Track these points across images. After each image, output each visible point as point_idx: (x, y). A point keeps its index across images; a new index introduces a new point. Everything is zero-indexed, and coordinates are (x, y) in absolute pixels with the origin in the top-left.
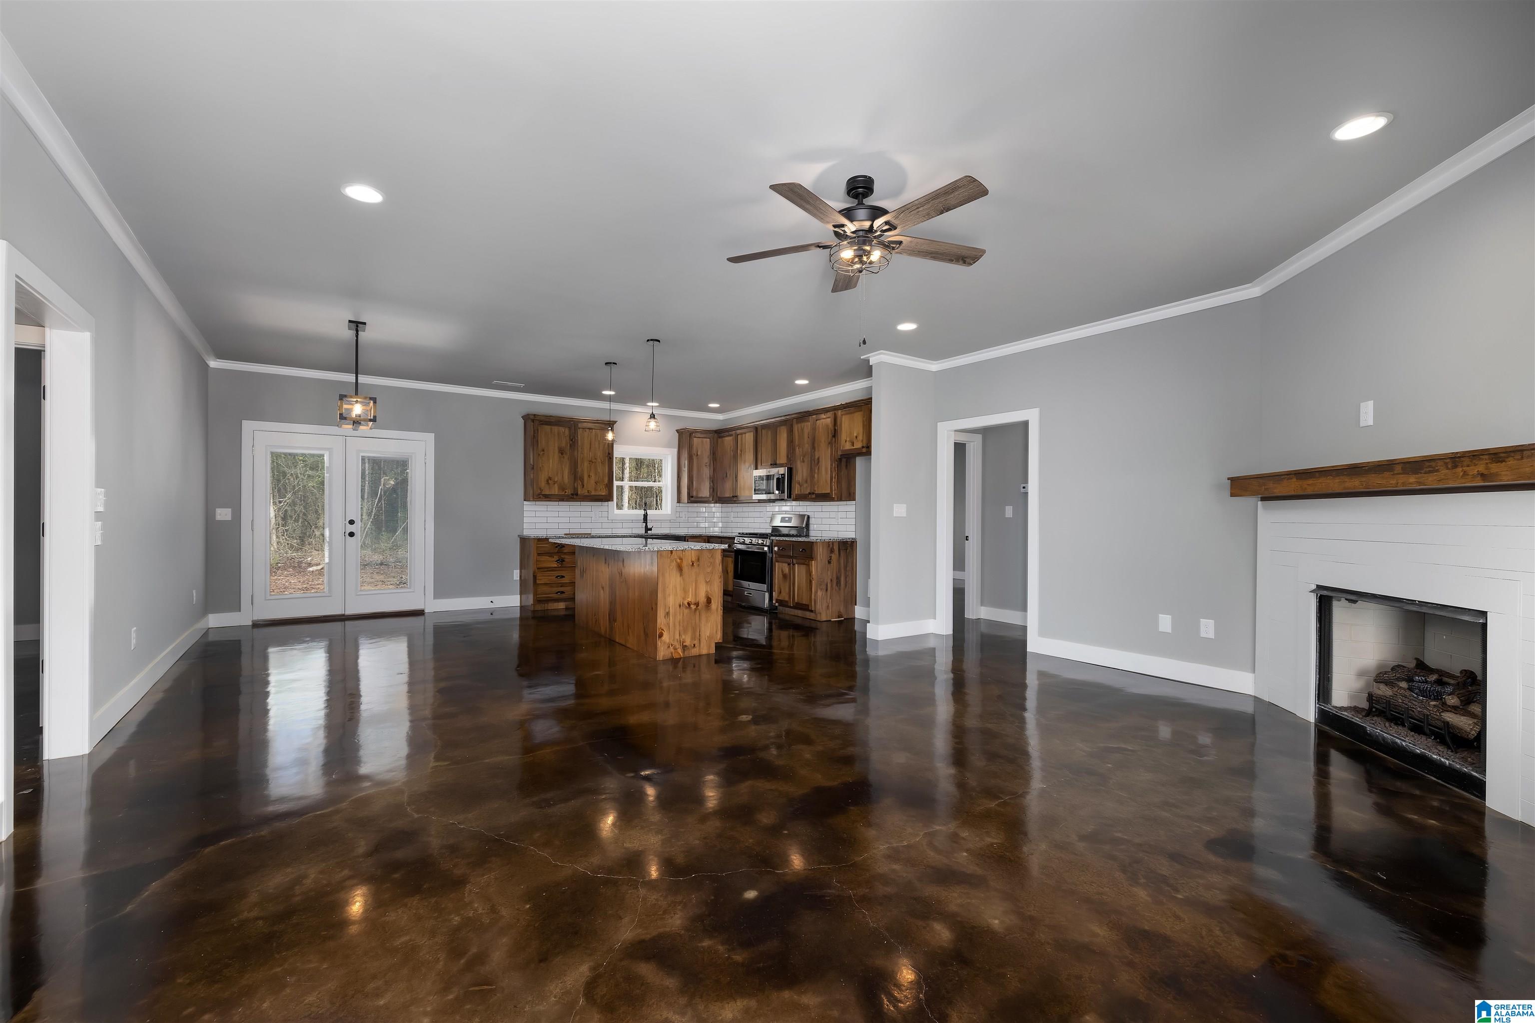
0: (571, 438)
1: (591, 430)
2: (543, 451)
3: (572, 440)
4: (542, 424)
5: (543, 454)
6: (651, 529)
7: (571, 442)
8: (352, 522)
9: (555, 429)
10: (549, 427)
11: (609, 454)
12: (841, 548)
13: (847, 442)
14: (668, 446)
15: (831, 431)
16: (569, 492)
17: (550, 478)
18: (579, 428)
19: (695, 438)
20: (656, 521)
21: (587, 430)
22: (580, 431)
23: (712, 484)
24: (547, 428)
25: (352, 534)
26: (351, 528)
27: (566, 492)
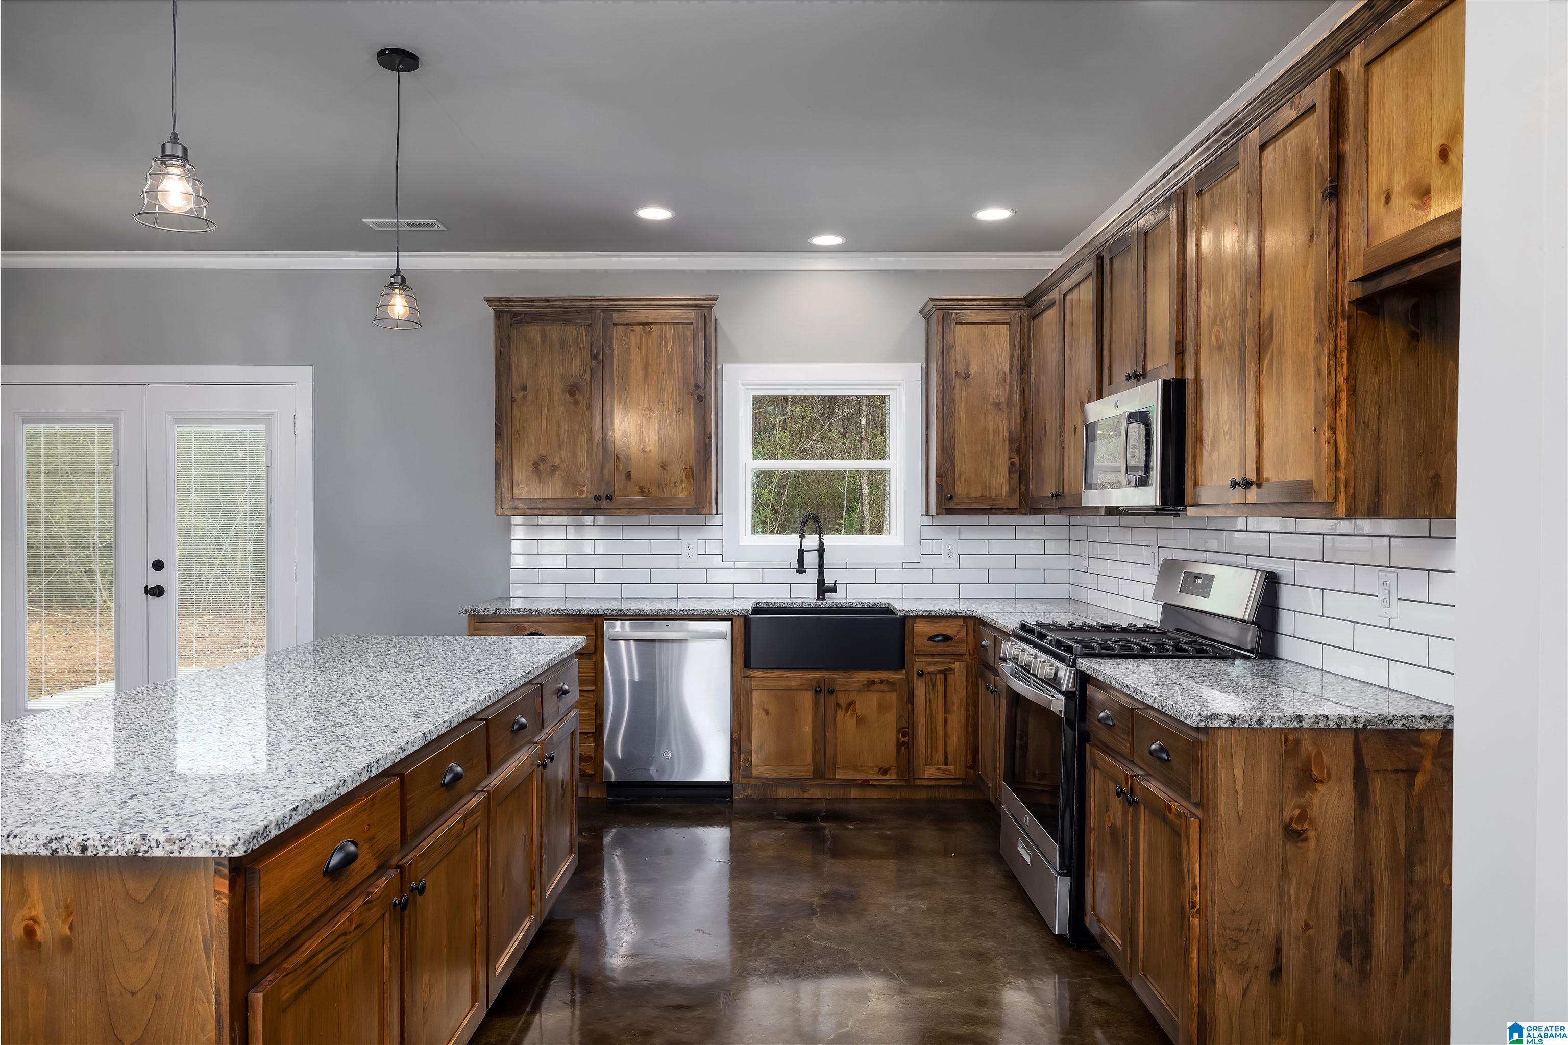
0: (595, 351)
1: (647, 327)
2: (524, 388)
3: (595, 357)
4: (520, 322)
5: (525, 397)
6: (833, 590)
7: (594, 362)
8: (158, 565)
9: (554, 331)
10: (538, 327)
11: (697, 387)
12: (1368, 762)
13: (1396, 200)
14: (897, 356)
15: (1319, 165)
16: (587, 493)
17: (543, 459)
18: (616, 325)
19: (958, 327)
20: (846, 566)
21: (638, 328)
22: (617, 333)
23: (1017, 460)
24: (534, 331)
25: (157, 592)
26: (156, 578)
27: (582, 492)
